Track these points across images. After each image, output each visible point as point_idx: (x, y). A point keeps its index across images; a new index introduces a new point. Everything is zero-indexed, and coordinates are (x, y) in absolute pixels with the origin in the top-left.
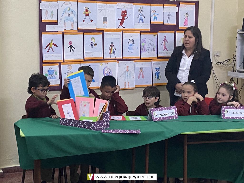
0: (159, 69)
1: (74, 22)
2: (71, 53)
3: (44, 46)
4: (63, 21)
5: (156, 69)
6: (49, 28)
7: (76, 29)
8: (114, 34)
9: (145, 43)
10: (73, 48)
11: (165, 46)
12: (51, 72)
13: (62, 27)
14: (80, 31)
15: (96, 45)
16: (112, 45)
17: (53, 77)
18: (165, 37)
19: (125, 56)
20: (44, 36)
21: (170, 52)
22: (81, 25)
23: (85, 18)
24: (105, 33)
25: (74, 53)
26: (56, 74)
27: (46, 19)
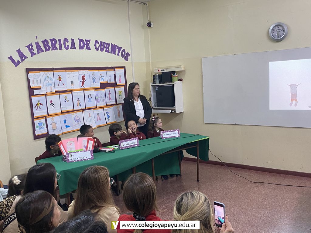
0: (108, 113)
1: (52, 86)
2: (52, 109)
3: (34, 106)
4: (45, 86)
5: (107, 113)
6: (36, 92)
7: (54, 92)
8: (79, 92)
9: (98, 96)
10: (53, 105)
11: (110, 97)
12: (40, 124)
13: (44, 91)
14: (57, 92)
15: (68, 101)
16: (78, 100)
17: (42, 128)
18: (110, 91)
19: (87, 107)
20: (33, 98)
21: (113, 101)
22: (57, 88)
23: (59, 83)
24: (73, 92)
25: (55, 109)
26: (44, 125)
27: (34, 86)
